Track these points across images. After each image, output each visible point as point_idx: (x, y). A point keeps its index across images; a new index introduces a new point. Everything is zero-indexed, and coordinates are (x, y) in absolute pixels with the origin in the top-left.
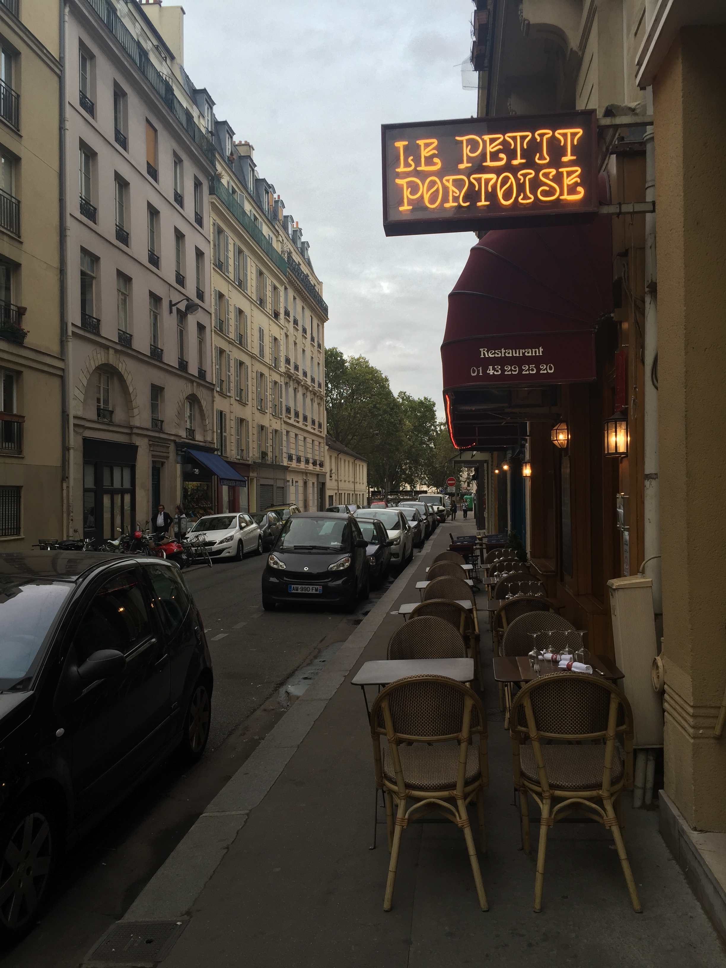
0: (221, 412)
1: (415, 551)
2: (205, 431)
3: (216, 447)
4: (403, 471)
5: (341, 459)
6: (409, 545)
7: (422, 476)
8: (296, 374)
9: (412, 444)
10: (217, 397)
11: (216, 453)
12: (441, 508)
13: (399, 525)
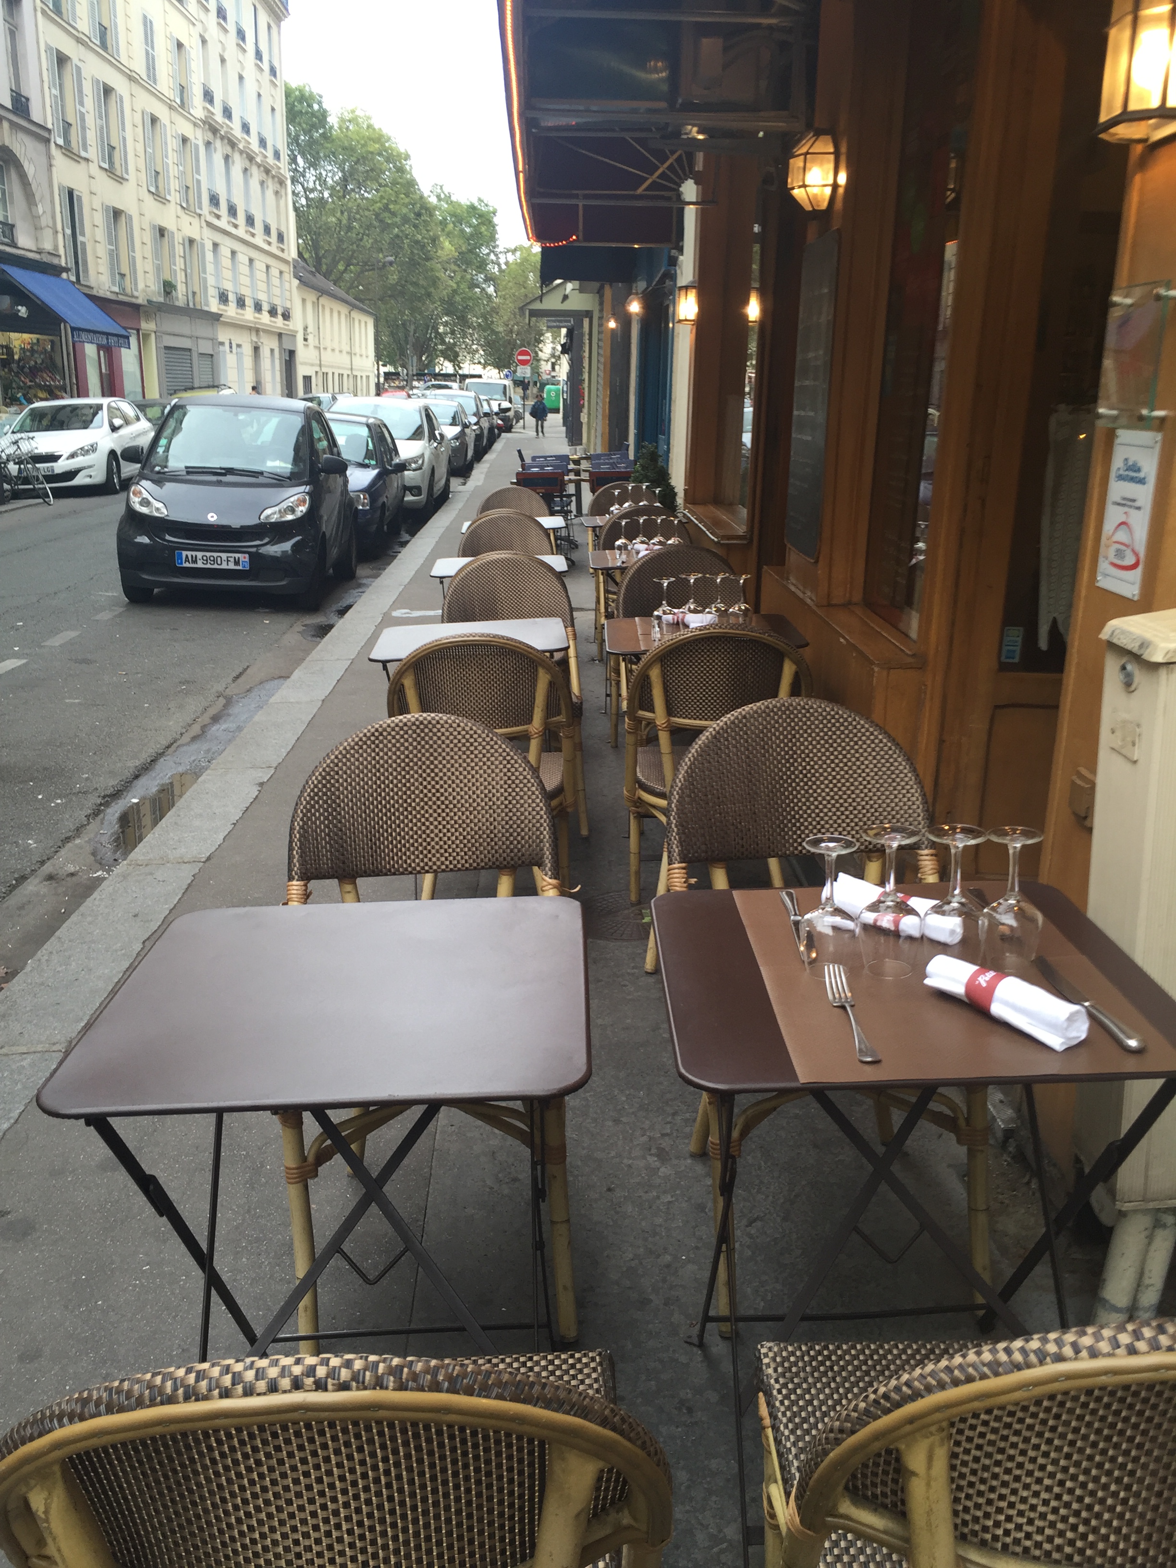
0: (71, 193)
1: (455, 483)
2: (37, 228)
3: (63, 264)
4: (441, 338)
5: (323, 306)
6: (442, 472)
7: (474, 347)
8: (228, 126)
9: (455, 286)
10: (59, 158)
11: (64, 275)
12: (506, 405)
13: (422, 433)
